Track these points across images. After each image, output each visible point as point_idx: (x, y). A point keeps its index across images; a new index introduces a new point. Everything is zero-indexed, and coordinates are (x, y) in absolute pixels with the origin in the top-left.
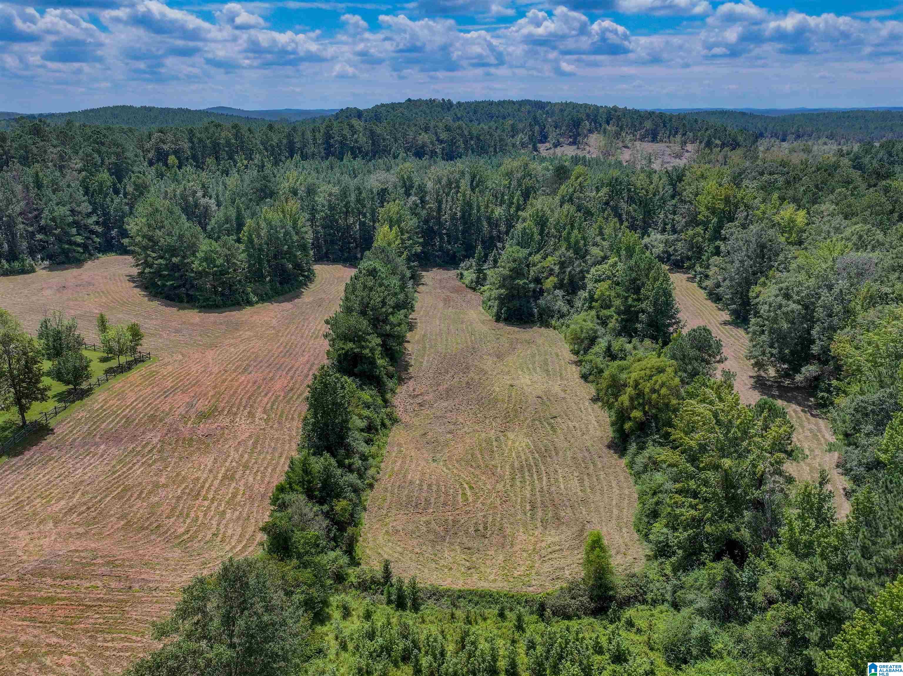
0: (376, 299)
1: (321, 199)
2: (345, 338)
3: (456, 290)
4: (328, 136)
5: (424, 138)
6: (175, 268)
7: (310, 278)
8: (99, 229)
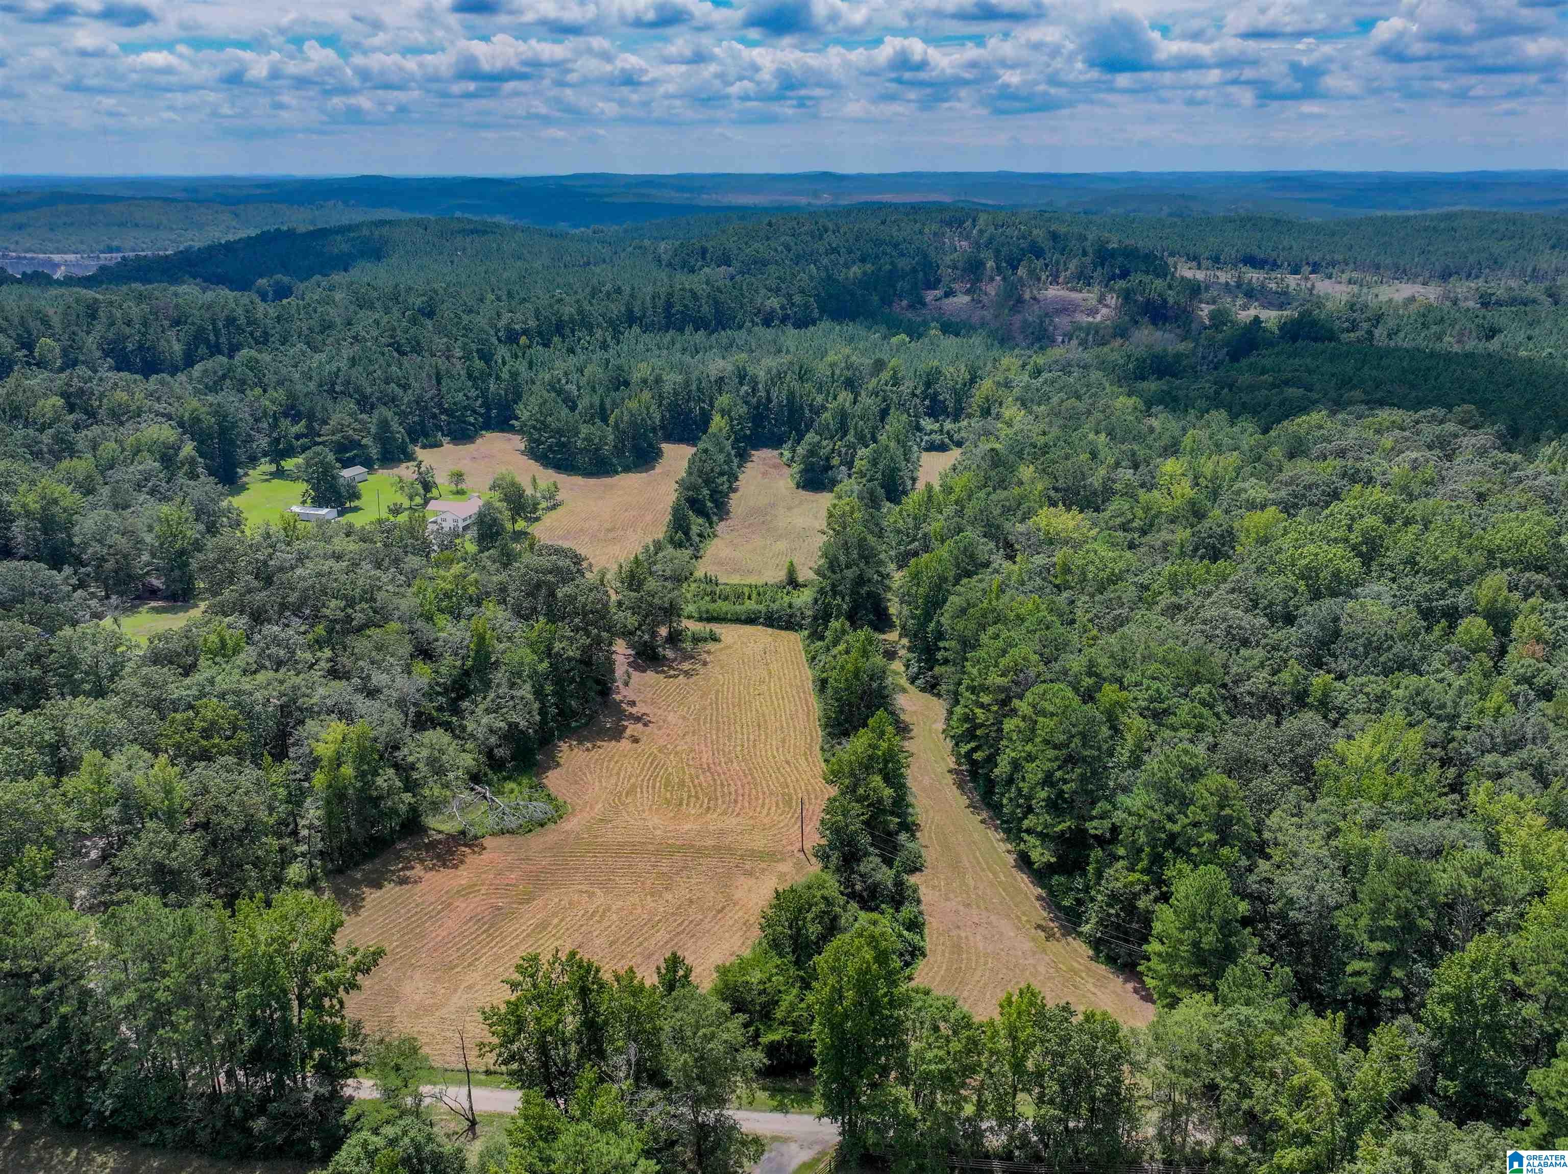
0: (707, 467)
1: (667, 388)
2: (688, 489)
3: (775, 466)
4: (669, 305)
5: (774, 303)
6: (564, 445)
7: (659, 454)
8: (483, 411)
